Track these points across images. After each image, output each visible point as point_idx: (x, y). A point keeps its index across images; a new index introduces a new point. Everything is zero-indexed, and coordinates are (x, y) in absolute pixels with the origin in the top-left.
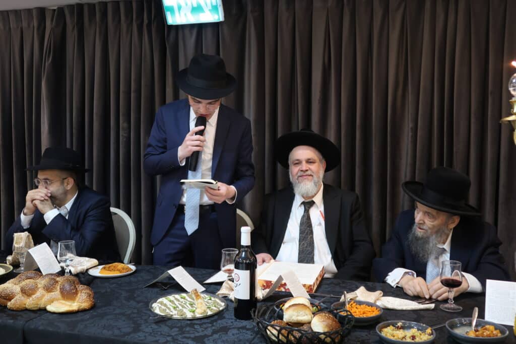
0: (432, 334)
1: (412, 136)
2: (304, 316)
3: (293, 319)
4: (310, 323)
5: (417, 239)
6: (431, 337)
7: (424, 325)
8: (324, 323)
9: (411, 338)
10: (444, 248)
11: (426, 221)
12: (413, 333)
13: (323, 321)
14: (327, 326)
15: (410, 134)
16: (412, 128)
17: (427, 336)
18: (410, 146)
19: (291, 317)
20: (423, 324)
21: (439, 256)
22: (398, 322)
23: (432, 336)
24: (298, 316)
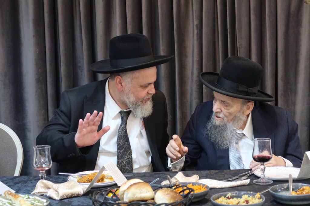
0: (261, 198)
1: (197, 34)
2: (147, 192)
3: (136, 197)
4: (153, 199)
5: (216, 127)
6: (261, 201)
7: (252, 193)
8: (169, 195)
9: (246, 202)
10: (243, 133)
11: (223, 109)
12: (246, 199)
13: (167, 194)
14: (172, 198)
15: (196, 32)
16: (197, 25)
17: (257, 199)
18: (196, 43)
19: (134, 195)
20: (251, 191)
21: (238, 141)
22: (228, 194)
23: (261, 199)
24: (141, 193)
